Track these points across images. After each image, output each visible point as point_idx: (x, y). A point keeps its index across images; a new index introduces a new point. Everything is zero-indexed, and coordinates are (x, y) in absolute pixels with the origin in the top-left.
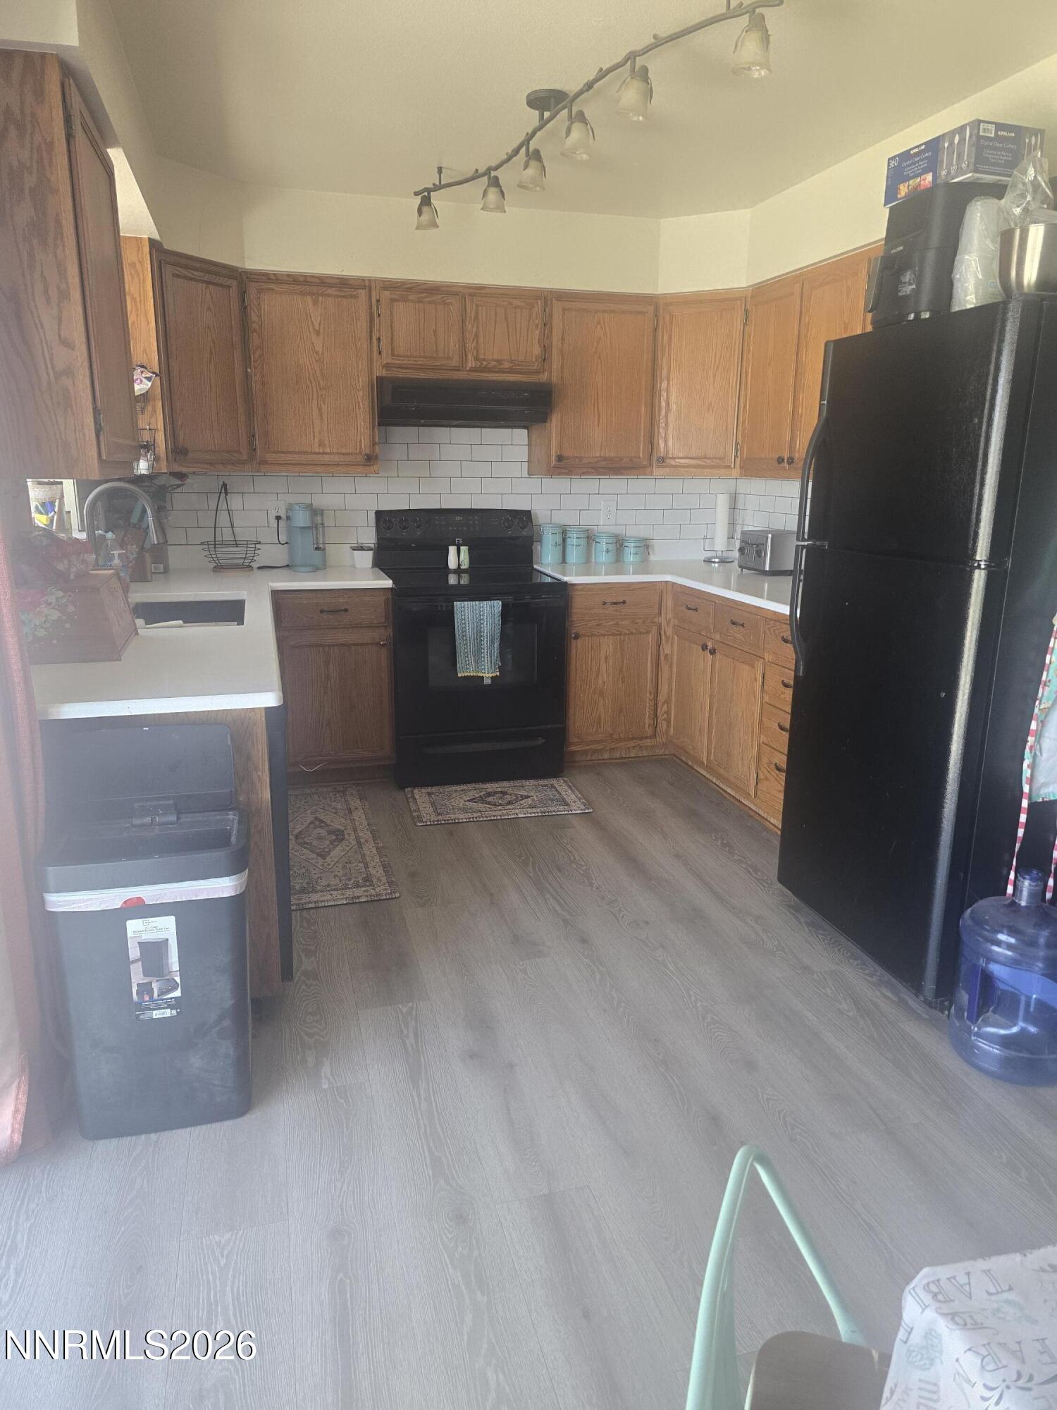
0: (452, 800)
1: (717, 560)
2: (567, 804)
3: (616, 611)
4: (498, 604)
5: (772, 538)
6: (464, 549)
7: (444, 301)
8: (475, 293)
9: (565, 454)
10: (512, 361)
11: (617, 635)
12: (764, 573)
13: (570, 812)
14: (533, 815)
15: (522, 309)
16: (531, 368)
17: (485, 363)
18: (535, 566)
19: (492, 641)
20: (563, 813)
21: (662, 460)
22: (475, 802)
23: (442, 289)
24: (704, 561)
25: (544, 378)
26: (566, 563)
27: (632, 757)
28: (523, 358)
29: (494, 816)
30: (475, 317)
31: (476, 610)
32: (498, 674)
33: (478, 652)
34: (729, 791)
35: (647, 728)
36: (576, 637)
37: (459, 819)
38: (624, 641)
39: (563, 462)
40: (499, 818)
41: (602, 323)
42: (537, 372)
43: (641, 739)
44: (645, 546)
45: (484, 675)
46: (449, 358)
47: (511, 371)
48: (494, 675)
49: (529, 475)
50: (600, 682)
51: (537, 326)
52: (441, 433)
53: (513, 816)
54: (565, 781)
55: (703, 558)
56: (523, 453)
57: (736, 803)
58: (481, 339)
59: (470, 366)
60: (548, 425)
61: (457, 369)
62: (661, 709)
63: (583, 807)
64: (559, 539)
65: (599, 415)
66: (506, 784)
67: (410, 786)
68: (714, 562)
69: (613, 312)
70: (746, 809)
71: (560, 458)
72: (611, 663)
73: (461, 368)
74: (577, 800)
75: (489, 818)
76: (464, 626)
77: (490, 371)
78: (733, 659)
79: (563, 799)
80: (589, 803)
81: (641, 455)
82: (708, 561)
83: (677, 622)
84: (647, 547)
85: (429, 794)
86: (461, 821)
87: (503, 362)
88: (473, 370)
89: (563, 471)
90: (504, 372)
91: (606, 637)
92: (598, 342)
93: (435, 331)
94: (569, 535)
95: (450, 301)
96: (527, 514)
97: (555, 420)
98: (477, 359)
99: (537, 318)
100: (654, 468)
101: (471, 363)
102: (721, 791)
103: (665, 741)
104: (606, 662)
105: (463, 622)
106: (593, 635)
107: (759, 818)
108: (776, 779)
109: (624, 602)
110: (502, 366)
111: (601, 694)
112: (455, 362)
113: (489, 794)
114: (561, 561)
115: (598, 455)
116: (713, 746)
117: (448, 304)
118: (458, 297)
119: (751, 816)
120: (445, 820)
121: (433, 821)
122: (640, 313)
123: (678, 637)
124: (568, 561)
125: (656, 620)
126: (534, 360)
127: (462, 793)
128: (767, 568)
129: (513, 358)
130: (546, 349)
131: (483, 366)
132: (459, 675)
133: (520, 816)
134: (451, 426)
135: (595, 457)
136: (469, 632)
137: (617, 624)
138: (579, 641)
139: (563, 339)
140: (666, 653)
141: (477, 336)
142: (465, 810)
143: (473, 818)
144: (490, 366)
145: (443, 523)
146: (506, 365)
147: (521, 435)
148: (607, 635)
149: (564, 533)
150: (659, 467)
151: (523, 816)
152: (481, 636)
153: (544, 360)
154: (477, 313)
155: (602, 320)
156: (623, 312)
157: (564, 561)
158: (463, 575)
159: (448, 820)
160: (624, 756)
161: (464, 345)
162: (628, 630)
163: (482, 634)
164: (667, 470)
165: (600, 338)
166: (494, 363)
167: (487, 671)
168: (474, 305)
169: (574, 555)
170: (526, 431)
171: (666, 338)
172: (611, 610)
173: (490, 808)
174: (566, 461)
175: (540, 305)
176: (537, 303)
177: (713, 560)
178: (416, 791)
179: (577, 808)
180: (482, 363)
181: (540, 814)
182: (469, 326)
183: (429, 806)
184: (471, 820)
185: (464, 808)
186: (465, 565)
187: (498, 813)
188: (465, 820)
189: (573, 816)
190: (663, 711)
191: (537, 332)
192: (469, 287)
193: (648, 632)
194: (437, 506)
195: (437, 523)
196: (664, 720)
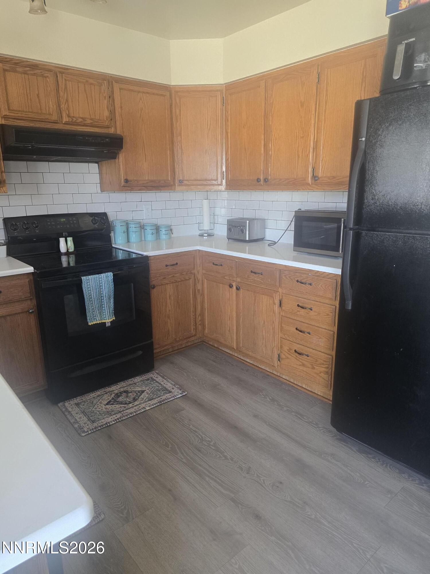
0: (96, 406)
1: (206, 235)
2: (170, 392)
3: (173, 269)
4: (110, 275)
5: (249, 223)
6: (70, 239)
7: (43, 75)
8: (64, 72)
9: (129, 179)
10: (91, 119)
11: (175, 282)
12: (245, 241)
13: (175, 398)
14: (155, 406)
15: (94, 86)
16: (104, 124)
17: (75, 119)
18: (113, 246)
19: (109, 299)
20: (172, 399)
21: (181, 182)
22: (112, 404)
23: (40, 66)
24: (199, 235)
25: (112, 131)
26: (130, 242)
27: (183, 348)
28: (98, 118)
29: (131, 414)
30: (65, 89)
31: (97, 280)
32: (114, 318)
33: (101, 306)
34: (248, 361)
35: (192, 330)
36: (154, 288)
37: (109, 423)
38: (178, 285)
39: (128, 183)
40: (135, 414)
41: (142, 99)
42: (108, 127)
43: (189, 338)
44: (170, 230)
45: (106, 321)
46: (50, 114)
47: (92, 126)
48: (112, 320)
49: (101, 191)
50: (168, 311)
51: (105, 97)
52: (43, 166)
53: (143, 411)
54: (157, 373)
55: (198, 234)
56: (96, 178)
57: (256, 368)
58: (70, 104)
59: (65, 121)
60: (117, 160)
61: (55, 122)
62: (198, 319)
63: (180, 392)
64: (125, 228)
65: (146, 155)
66: (123, 384)
67: (62, 401)
68: (205, 236)
69: (148, 93)
70: (264, 371)
71: (127, 181)
72: (172, 299)
73: (59, 121)
74: (174, 387)
75: (129, 416)
76: (89, 292)
77: (78, 125)
78: (254, 292)
79: (165, 388)
80: (181, 388)
81: (170, 179)
82: (201, 235)
83: (204, 272)
84: (171, 230)
85: (77, 405)
86: (111, 424)
87: (86, 119)
88: (67, 123)
89: (129, 188)
90: (87, 126)
91: (169, 284)
92: (141, 111)
93: (38, 95)
94: (130, 226)
95: (46, 75)
96: (105, 214)
97: (122, 157)
98: (69, 116)
99: (104, 93)
100: (176, 187)
101: (65, 119)
102: (242, 361)
103: (200, 336)
104: (170, 299)
105: (89, 289)
106: (162, 285)
107: (274, 376)
108: (296, 359)
109: (177, 264)
110: (86, 122)
111: (169, 317)
112: (54, 117)
113: (118, 395)
114: (127, 242)
115: (147, 179)
116: (241, 339)
117: (46, 77)
118: (52, 73)
119: (268, 375)
120: (100, 426)
121: (92, 429)
122: (162, 95)
123: (206, 279)
124: (130, 241)
125: (192, 272)
126: (105, 119)
127: (98, 398)
128: (247, 239)
129: (92, 117)
130: (112, 112)
131: (74, 121)
132: (90, 324)
133: (148, 408)
134: (49, 161)
135: (145, 180)
136: (94, 295)
137: (173, 276)
138: (155, 290)
139: (121, 107)
140: (198, 288)
141: (67, 101)
142: (109, 413)
143: (118, 419)
144: (78, 121)
145: (53, 223)
146: (89, 121)
147: (94, 167)
148: (170, 283)
149: (127, 225)
150: (180, 185)
151: (149, 408)
152: (101, 297)
153: (111, 119)
154: (66, 85)
155: (142, 98)
156: (154, 94)
157: (128, 241)
158: (71, 256)
159: (102, 425)
160: (179, 348)
161: (59, 106)
162: (180, 279)
163: (102, 295)
164: (184, 187)
165: (142, 108)
166: (80, 120)
167: (108, 319)
168: (64, 80)
169: (133, 237)
170: (97, 165)
171: (178, 111)
172: (170, 269)
173: (125, 407)
174: (130, 182)
175: (106, 84)
176: (104, 83)
177: (204, 235)
178: (67, 404)
179: (177, 393)
180: (72, 119)
181: (159, 404)
182: (61, 94)
183: (82, 415)
184: (118, 421)
185: (108, 412)
186: (72, 249)
187: (132, 410)
188: (113, 423)
189: (178, 399)
190: (199, 320)
191: (106, 102)
192: (60, 68)
193: (190, 279)
194: (46, 213)
195: (49, 223)
196: (200, 324)
